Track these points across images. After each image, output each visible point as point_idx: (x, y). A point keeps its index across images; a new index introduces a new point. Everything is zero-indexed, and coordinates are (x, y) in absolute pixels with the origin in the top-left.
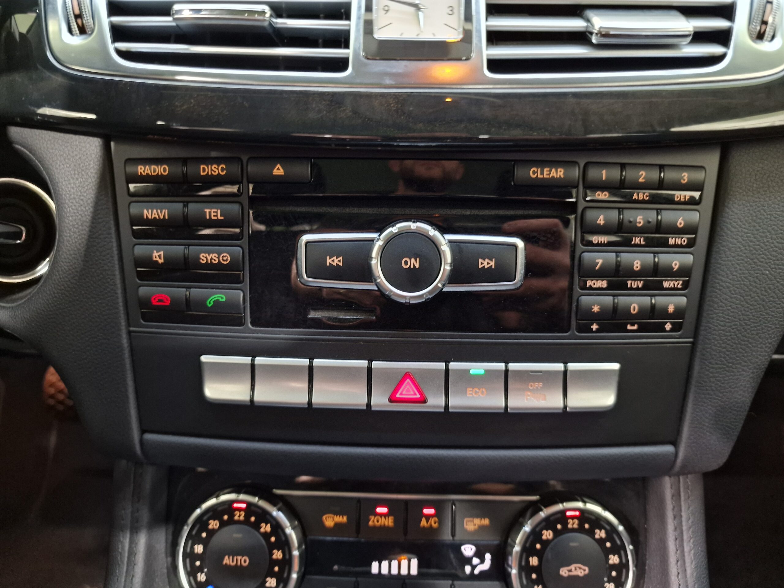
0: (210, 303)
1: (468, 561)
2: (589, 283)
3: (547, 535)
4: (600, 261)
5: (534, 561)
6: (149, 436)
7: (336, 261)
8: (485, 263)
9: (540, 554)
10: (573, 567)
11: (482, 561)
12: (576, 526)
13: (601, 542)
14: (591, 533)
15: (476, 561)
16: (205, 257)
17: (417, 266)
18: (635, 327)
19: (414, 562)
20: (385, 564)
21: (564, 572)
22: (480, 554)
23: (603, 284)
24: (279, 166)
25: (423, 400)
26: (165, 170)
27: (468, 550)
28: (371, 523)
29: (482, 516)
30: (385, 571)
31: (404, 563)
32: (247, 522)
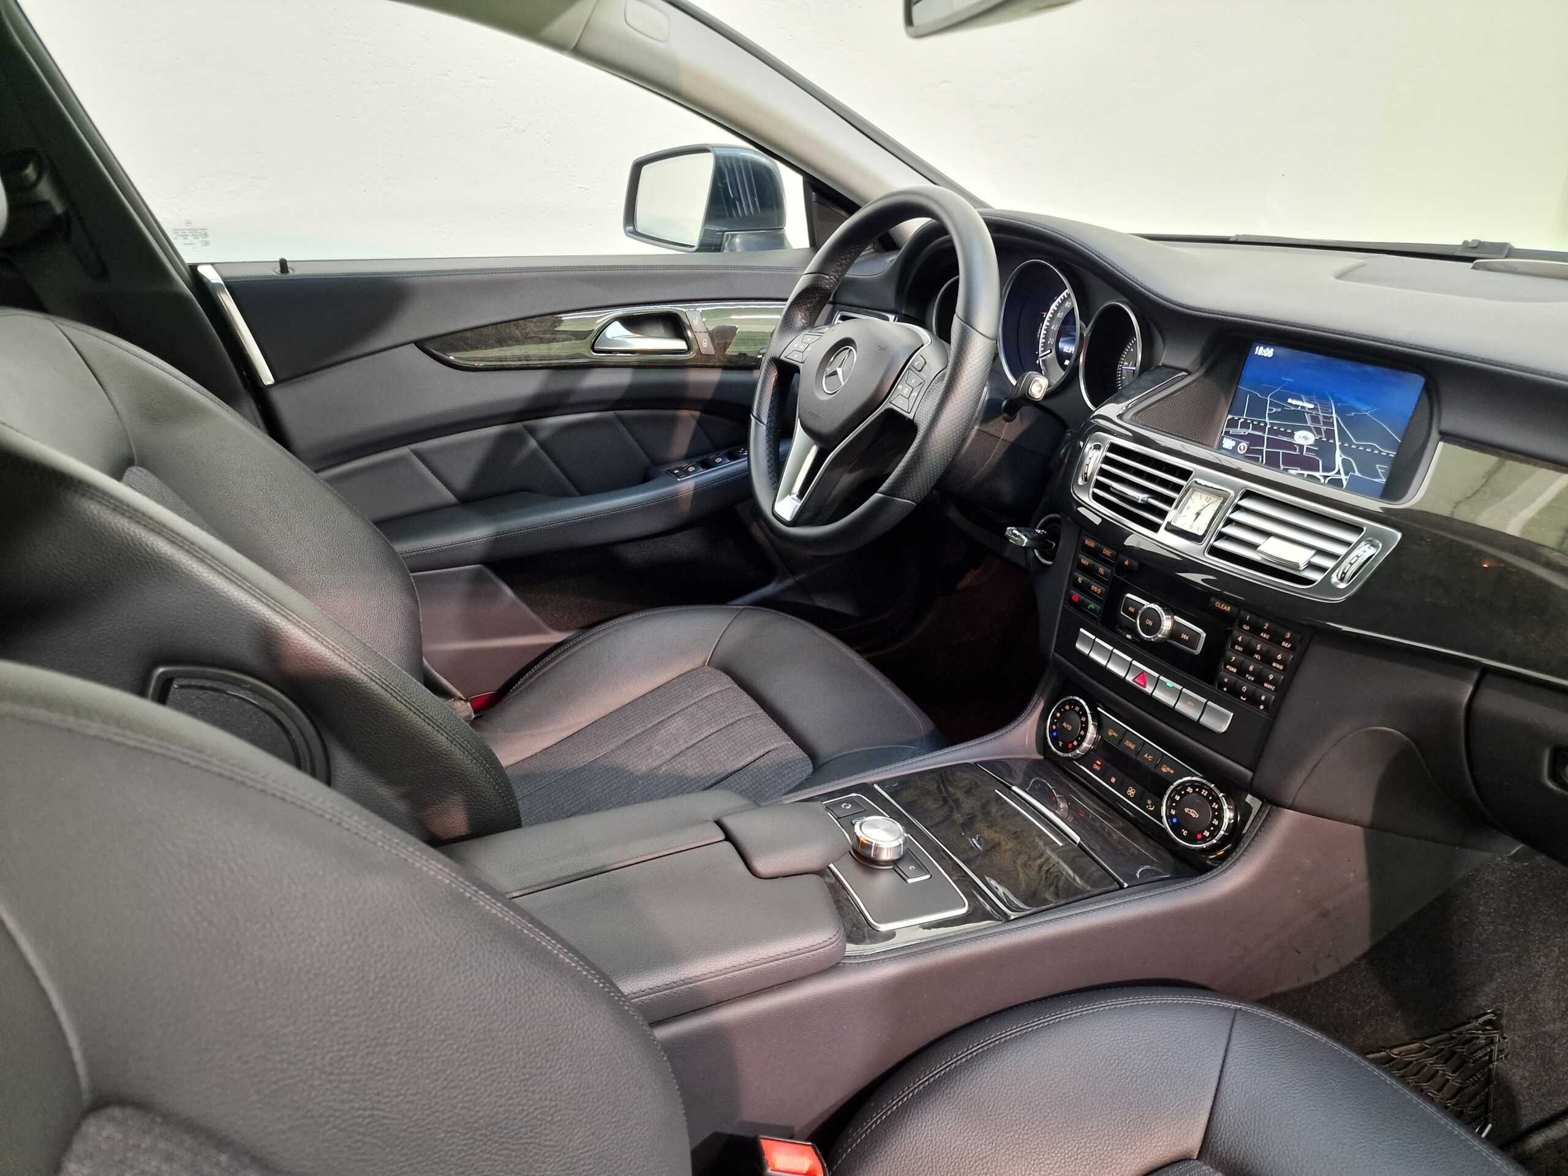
0: (1089, 607)
2: (1228, 667)
3: (1190, 790)
4: (1234, 658)
5: (1178, 798)
6: (1056, 654)
7: (1131, 608)
8: (1185, 637)
9: (1182, 796)
10: (1192, 810)
12: (1205, 795)
13: (1213, 809)
14: (1211, 802)
16: (1094, 588)
17: (1150, 624)
18: (1245, 699)
21: (1186, 810)
23: (1234, 670)
24: (1128, 561)
25: (1144, 686)
26: (1093, 545)
28: (1125, 743)
29: (1171, 768)
32: (1078, 713)
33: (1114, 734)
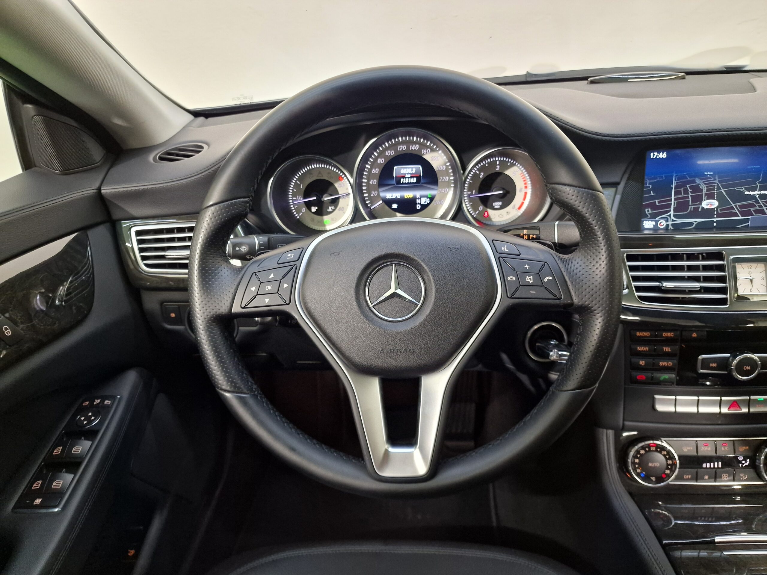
0: (662, 378)
1: (740, 462)
6: (625, 423)
7: (714, 365)
11: (746, 462)
15: (743, 462)
16: (662, 364)
17: (749, 369)
19: (720, 463)
20: (712, 464)
22: (745, 459)
24: (694, 334)
25: (740, 410)
26: (648, 334)
27: (741, 458)
28: (702, 450)
29: (746, 446)
30: (712, 466)
31: (716, 464)
32: (656, 451)
33: (689, 448)
